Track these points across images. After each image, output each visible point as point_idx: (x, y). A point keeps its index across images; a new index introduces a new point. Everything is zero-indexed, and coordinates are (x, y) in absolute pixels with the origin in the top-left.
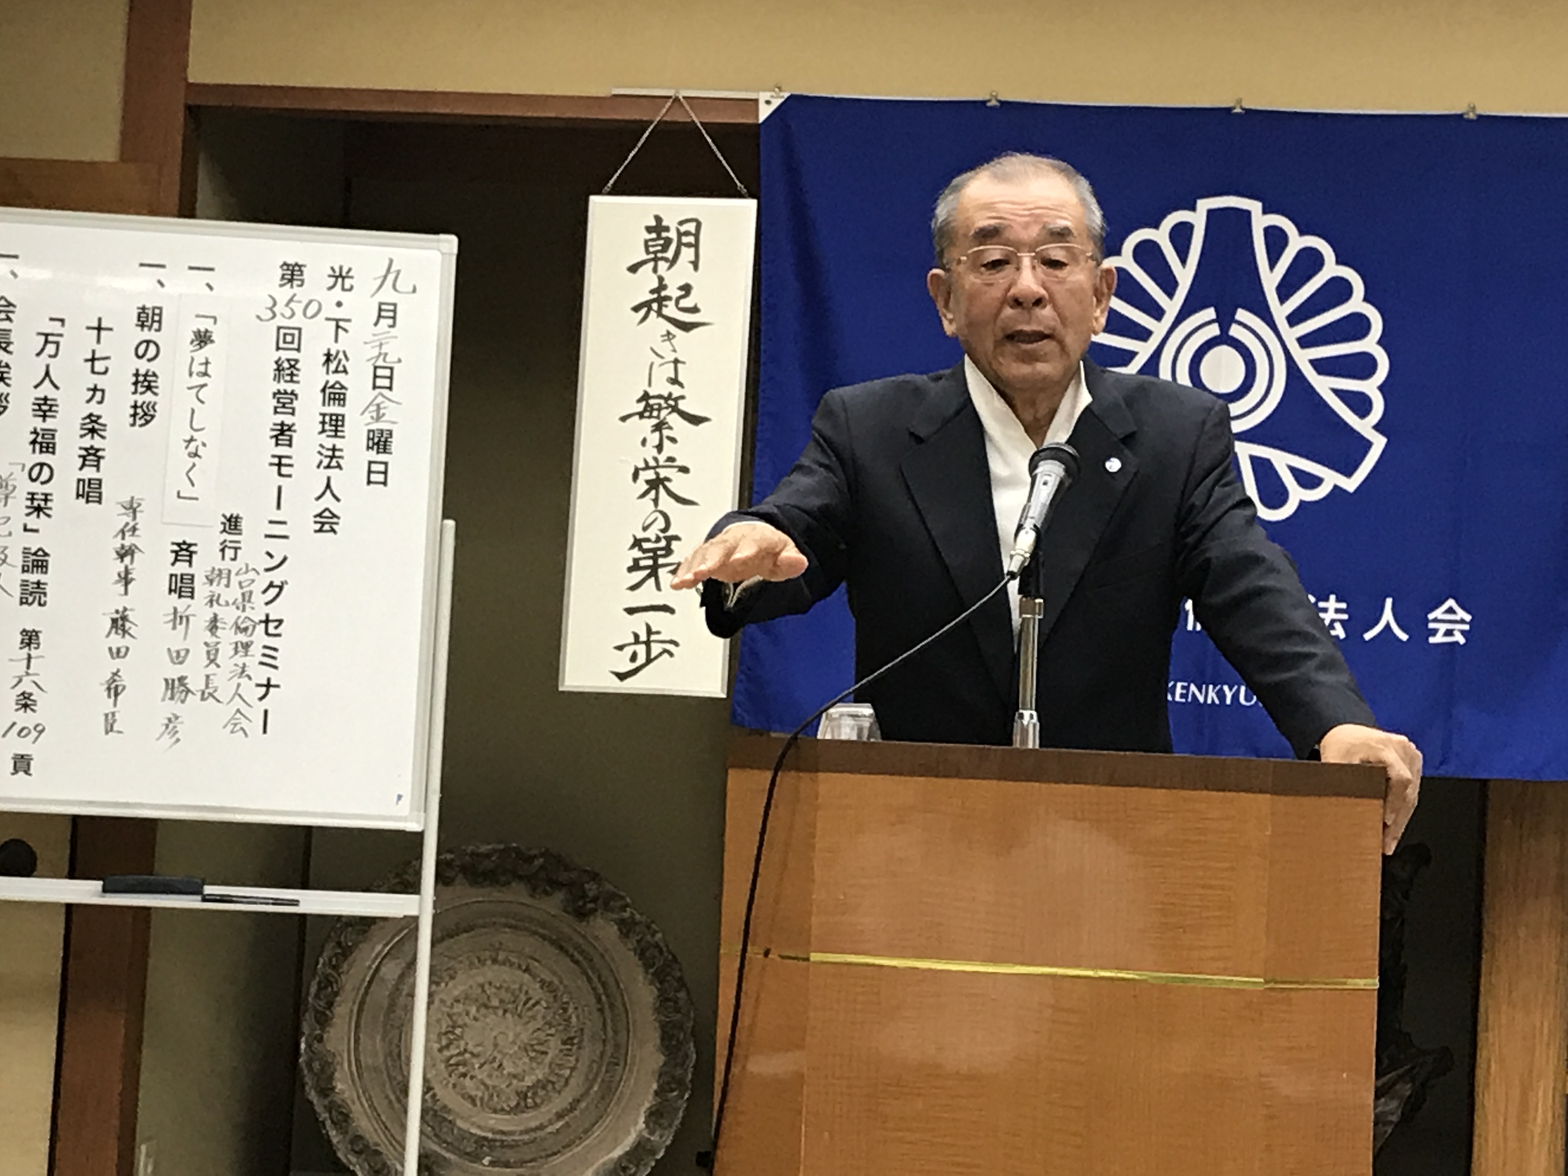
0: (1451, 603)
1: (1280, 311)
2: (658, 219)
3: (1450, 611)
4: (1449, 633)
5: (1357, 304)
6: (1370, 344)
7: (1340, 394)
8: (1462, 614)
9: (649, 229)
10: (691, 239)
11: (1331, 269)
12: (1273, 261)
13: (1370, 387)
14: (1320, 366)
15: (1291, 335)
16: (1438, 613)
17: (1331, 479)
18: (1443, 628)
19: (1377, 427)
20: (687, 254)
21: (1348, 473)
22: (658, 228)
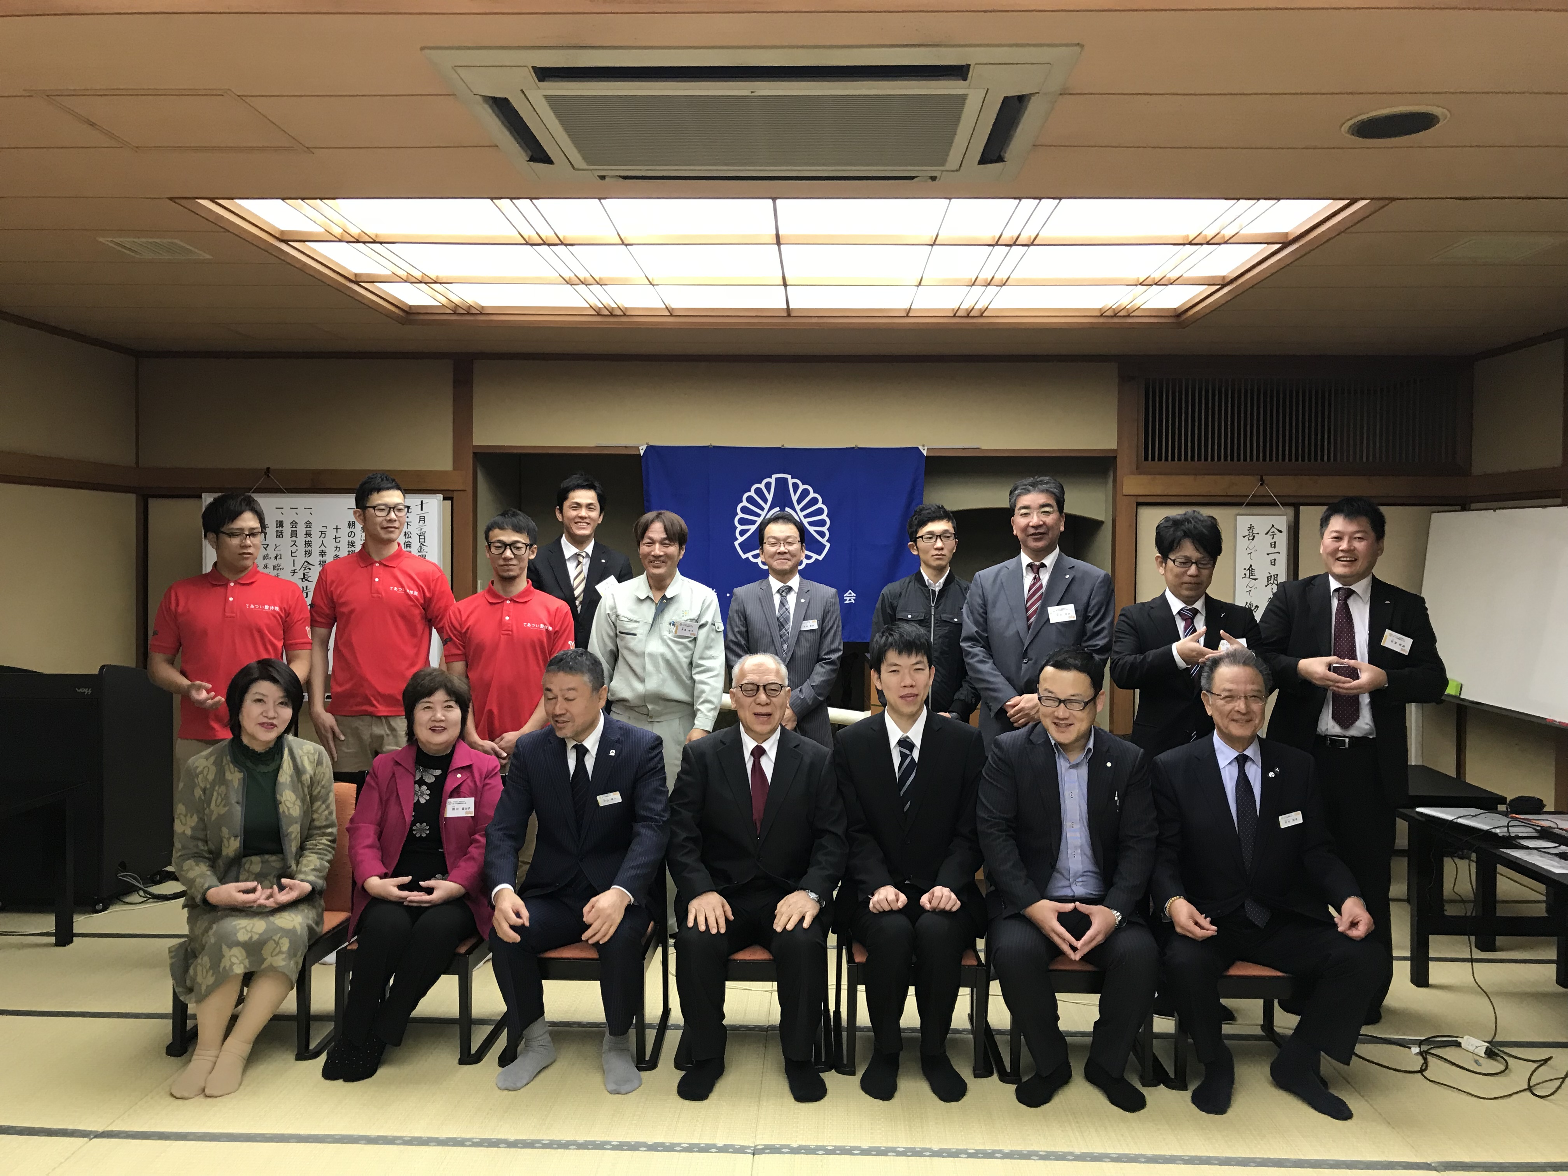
0: (850, 591)
1: (798, 508)
3: (850, 593)
4: (850, 600)
5: (820, 505)
6: (824, 516)
7: (815, 531)
8: (853, 594)
11: (812, 494)
12: (795, 492)
13: (825, 529)
14: (810, 524)
15: (801, 514)
16: (847, 594)
17: (815, 556)
18: (848, 598)
19: (827, 541)
21: (820, 554)
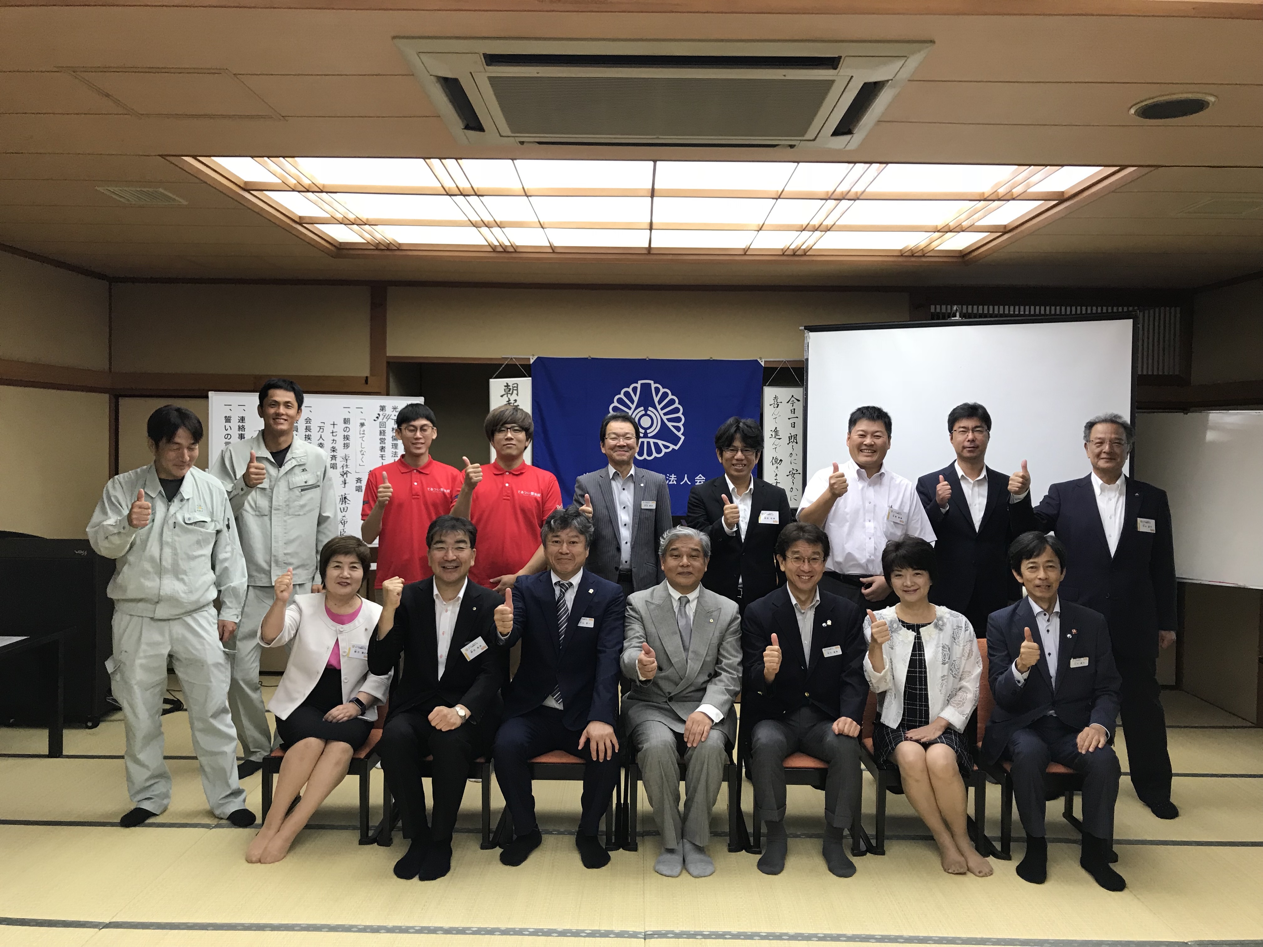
0: (700, 475)
1: (659, 407)
2: (507, 384)
5: (677, 405)
6: (680, 414)
7: (673, 426)
9: (505, 386)
10: (516, 388)
11: (670, 397)
12: (657, 395)
13: (680, 425)
14: (669, 420)
15: (661, 412)
17: (672, 447)
19: (682, 434)
20: (515, 392)
21: (676, 445)
22: (507, 386)
